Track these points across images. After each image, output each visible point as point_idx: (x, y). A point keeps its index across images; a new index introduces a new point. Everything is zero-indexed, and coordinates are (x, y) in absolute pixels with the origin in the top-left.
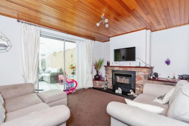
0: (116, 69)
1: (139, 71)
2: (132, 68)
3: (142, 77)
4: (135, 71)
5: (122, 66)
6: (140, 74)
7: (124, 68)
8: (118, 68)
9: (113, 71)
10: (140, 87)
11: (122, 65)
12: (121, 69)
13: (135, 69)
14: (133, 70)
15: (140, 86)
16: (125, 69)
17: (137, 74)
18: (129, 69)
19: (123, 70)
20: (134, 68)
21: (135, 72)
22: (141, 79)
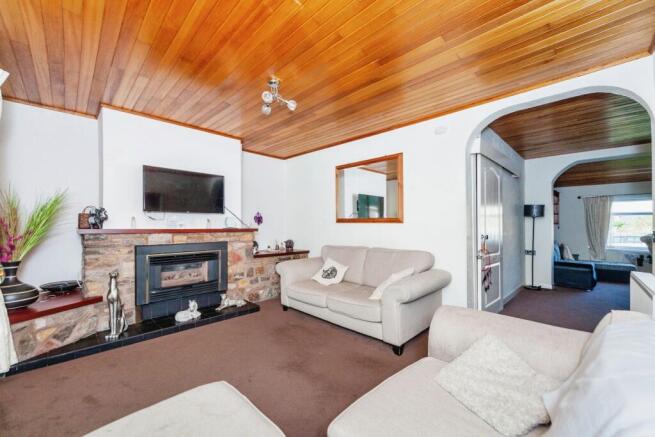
0: (154, 240)
1: (235, 241)
2: (219, 234)
3: (243, 254)
4: (227, 239)
5: (183, 228)
6: (236, 247)
7: (190, 235)
8: (169, 236)
9: (139, 251)
10: (237, 280)
11: (181, 225)
12: (181, 239)
13: (227, 236)
14: (222, 238)
15: (237, 277)
16: (194, 239)
17: (229, 249)
18: (208, 238)
19: (190, 241)
20: (225, 234)
21: (226, 242)
22: (239, 259)
